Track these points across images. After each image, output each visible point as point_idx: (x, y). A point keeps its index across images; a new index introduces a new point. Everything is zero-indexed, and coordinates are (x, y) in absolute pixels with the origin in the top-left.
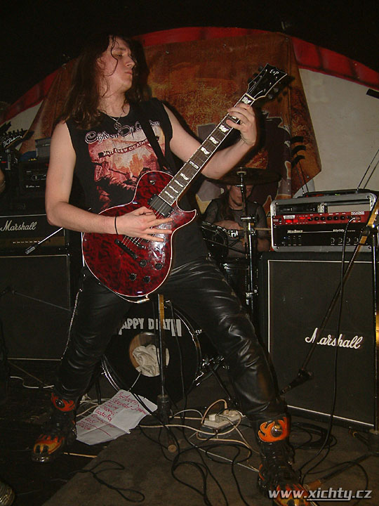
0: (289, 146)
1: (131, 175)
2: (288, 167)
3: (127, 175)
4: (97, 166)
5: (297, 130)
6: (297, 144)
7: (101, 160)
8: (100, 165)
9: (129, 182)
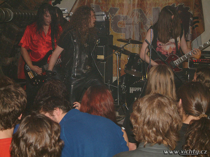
0: (192, 20)
1: (168, 53)
2: (191, 29)
3: (167, 53)
4: (158, 48)
5: (196, 14)
6: (196, 20)
7: (159, 46)
8: (159, 47)
9: (167, 55)
